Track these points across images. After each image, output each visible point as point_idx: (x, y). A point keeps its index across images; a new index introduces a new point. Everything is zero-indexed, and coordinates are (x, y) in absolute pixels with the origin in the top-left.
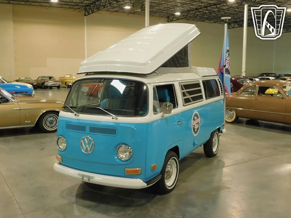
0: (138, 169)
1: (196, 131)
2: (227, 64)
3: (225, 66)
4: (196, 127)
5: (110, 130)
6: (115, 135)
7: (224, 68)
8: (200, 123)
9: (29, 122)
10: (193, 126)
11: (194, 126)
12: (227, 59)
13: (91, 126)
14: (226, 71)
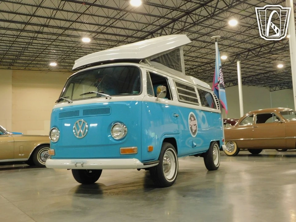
0: (133, 148)
1: (193, 131)
2: (221, 80)
3: (219, 82)
4: (194, 128)
5: (104, 110)
6: (109, 114)
7: (219, 84)
8: (197, 125)
9: (23, 155)
10: (190, 125)
11: (192, 126)
12: (220, 74)
13: (84, 109)
14: (220, 86)
